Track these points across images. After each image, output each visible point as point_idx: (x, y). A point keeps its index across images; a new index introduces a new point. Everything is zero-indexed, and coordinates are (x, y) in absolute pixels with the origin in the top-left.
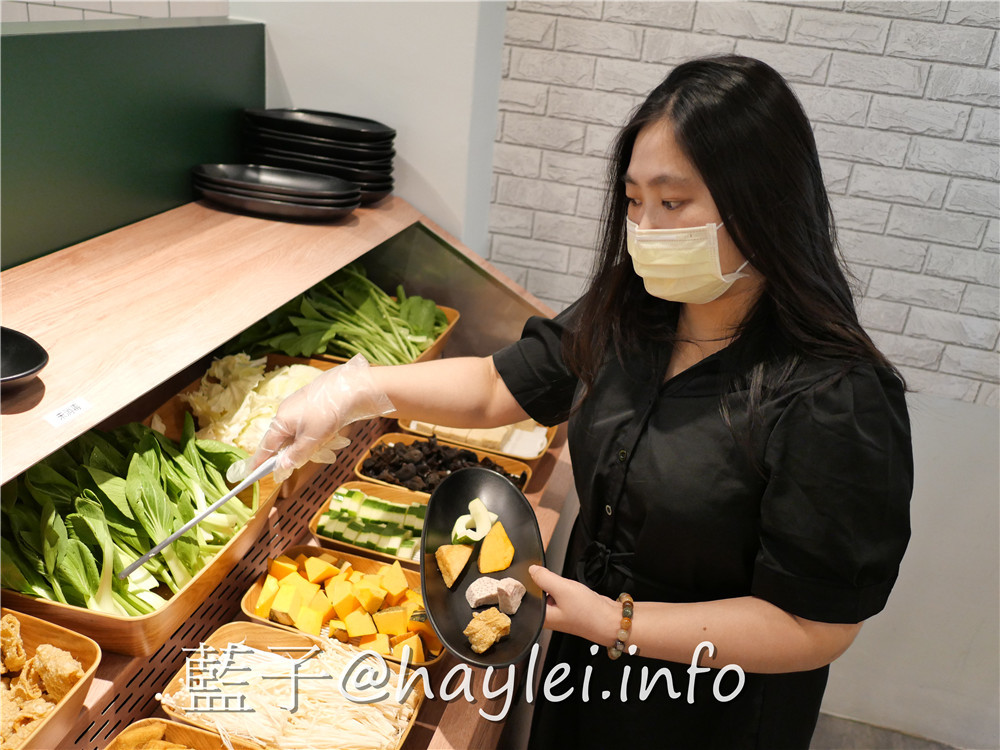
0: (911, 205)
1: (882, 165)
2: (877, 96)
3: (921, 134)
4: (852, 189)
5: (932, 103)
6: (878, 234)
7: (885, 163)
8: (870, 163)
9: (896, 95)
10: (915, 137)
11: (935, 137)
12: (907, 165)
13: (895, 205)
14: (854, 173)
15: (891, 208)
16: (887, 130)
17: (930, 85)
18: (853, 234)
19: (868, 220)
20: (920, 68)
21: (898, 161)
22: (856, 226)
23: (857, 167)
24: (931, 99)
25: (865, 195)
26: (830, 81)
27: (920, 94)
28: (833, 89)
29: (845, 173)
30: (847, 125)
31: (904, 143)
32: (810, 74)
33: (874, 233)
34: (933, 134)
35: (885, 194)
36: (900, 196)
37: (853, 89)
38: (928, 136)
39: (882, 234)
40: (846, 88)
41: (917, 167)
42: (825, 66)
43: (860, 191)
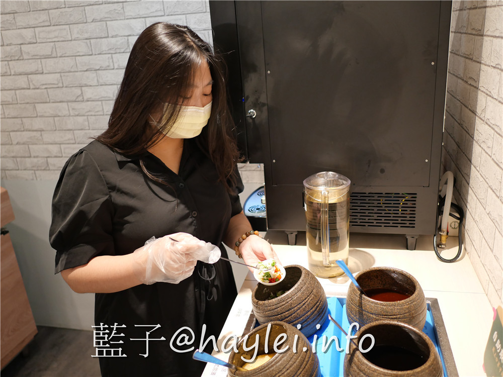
0: (108, 100)
1: (91, 86)
2: (77, 58)
3: (98, 70)
4: (85, 98)
5: (97, 56)
6: (102, 115)
7: (91, 84)
8: (86, 86)
9: (83, 55)
10: (97, 71)
11: (104, 70)
12: (100, 84)
13: (103, 102)
14: (83, 92)
15: (102, 103)
16: (86, 71)
17: (93, 49)
18: (94, 117)
19: (97, 110)
20: (86, 43)
21: (95, 83)
22: (93, 114)
23: (83, 88)
24: (95, 55)
25: (91, 100)
26: (59, 55)
27: (91, 53)
28: (61, 58)
29: (80, 93)
30: (71, 72)
31: (95, 75)
32: (50, 54)
33: (100, 115)
34: (103, 69)
35: (97, 97)
36: (102, 97)
37: (68, 56)
38: (102, 70)
39: (104, 115)
40: (65, 57)
41: (103, 84)
42: (54, 49)
43: (88, 99)
